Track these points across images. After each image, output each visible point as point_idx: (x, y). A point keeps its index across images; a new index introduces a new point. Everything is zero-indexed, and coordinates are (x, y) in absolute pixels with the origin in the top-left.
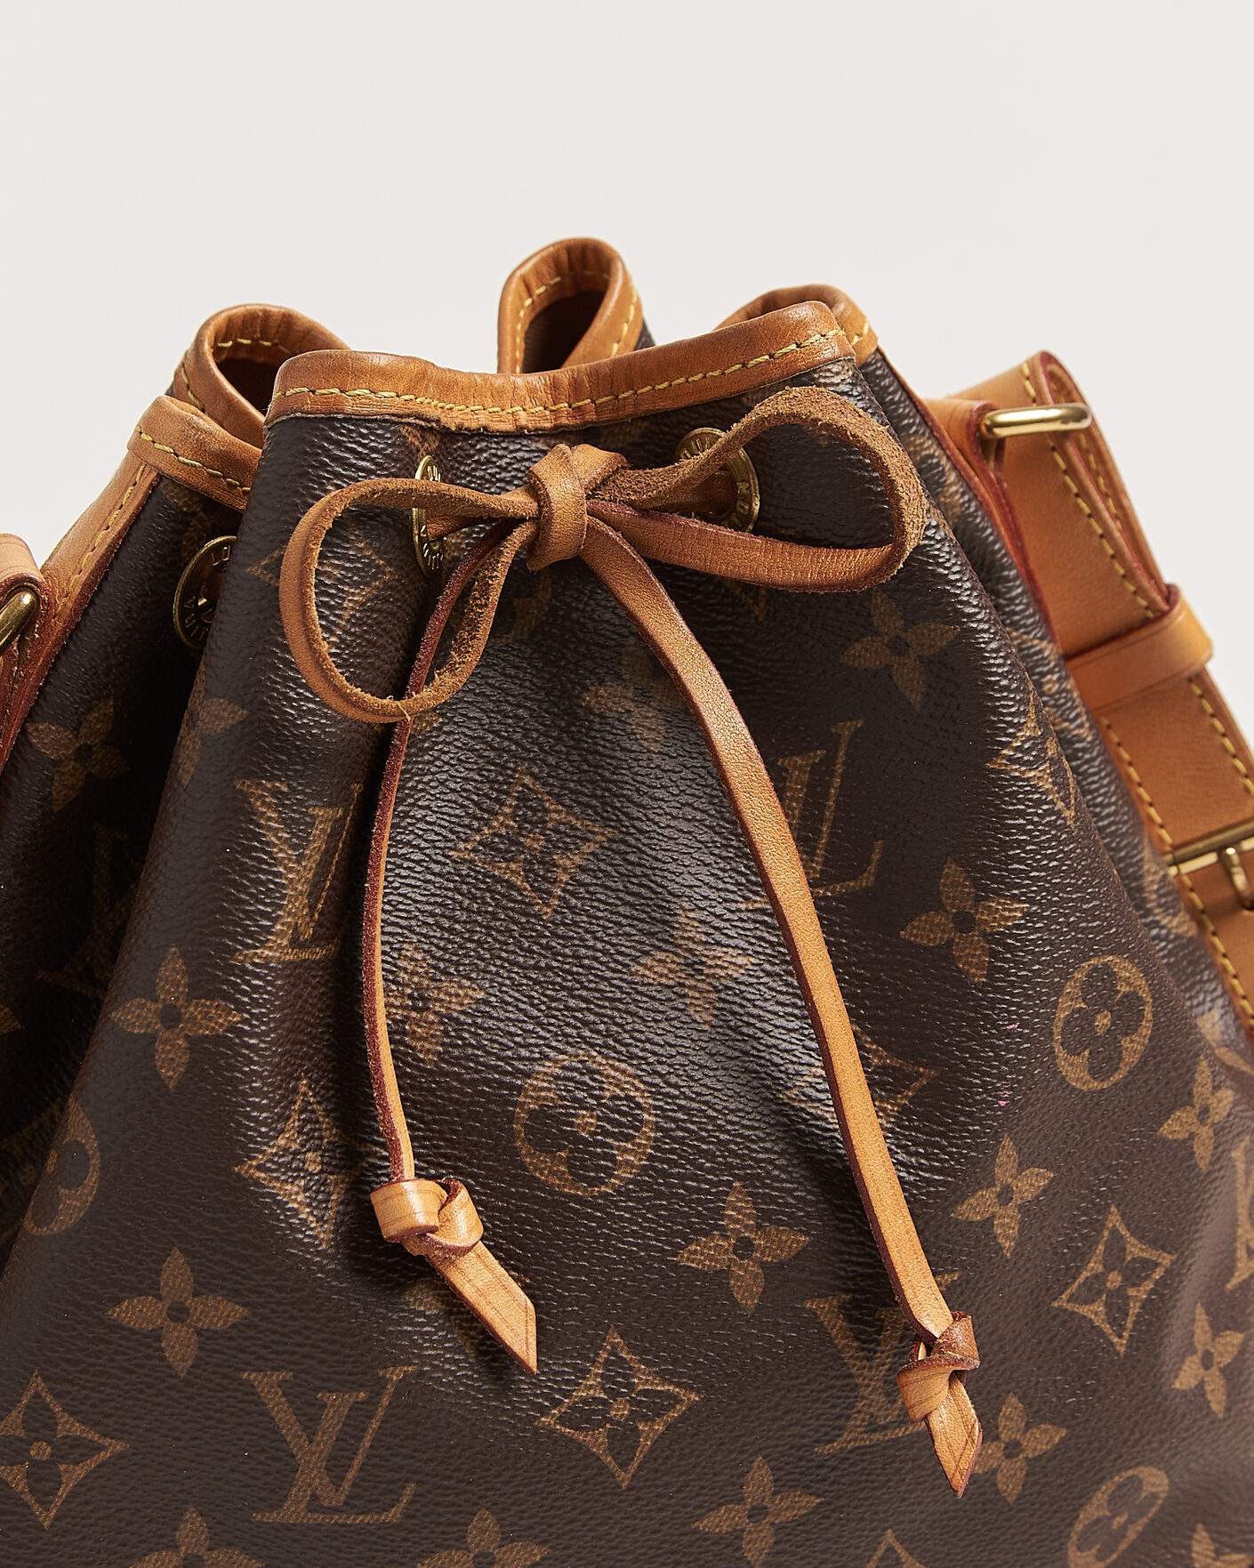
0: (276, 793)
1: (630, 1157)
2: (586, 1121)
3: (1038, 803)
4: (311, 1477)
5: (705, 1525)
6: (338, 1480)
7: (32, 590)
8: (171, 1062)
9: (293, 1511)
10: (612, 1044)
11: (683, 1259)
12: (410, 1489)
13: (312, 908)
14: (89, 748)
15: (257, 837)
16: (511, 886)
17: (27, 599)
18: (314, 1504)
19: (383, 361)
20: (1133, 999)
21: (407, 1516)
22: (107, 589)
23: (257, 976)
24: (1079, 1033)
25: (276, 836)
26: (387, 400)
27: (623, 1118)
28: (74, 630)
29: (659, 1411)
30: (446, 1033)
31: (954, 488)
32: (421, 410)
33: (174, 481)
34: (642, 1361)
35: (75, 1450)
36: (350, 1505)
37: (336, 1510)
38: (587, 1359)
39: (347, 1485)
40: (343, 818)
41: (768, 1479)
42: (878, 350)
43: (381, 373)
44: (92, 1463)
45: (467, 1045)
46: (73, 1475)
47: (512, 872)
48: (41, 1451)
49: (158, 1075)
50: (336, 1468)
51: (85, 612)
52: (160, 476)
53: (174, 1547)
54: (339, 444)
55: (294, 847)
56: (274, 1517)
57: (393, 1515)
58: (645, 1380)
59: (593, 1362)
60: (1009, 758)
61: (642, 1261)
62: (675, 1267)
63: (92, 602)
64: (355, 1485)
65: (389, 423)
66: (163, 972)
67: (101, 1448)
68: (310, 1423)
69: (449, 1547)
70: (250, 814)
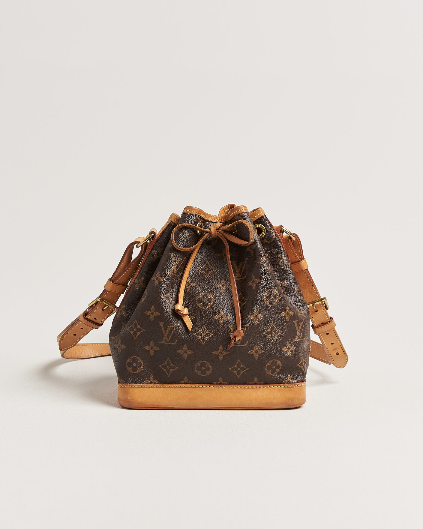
0: (174, 255)
1: (209, 305)
2: (205, 300)
3: (264, 268)
4: (165, 337)
5: (213, 353)
6: (168, 338)
7: (154, 234)
8: (156, 284)
9: (163, 342)
10: (210, 293)
11: (214, 318)
12: (177, 340)
13: (176, 270)
14: (159, 254)
15: (171, 259)
16: (203, 274)
17: (153, 234)
18: (166, 341)
19: (195, 208)
20: (276, 295)
21: (176, 344)
22: (163, 234)
23: (168, 275)
24: (268, 298)
25: (173, 260)
26: (195, 212)
27: (209, 301)
28: (159, 239)
29: (208, 336)
30: (190, 288)
31: (274, 235)
32: (200, 215)
33: (173, 222)
34: (207, 329)
35: (139, 330)
36: (169, 342)
37: (168, 342)
38: (200, 328)
39: (169, 339)
40: (182, 260)
41: (222, 348)
42: (265, 215)
43: (195, 209)
44: (141, 332)
45: (193, 290)
46: (139, 333)
47: (204, 273)
48: (135, 330)
49: (154, 285)
50: (168, 336)
51: (160, 237)
52: (171, 221)
53: (150, 345)
54: (188, 217)
55: (175, 262)
56: (161, 342)
57: (175, 344)
58: (207, 331)
59: (201, 328)
60: (261, 262)
61: (209, 317)
62: (213, 318)
63: (161, 236)
64: (170, 339)
65: (196, 215)
66: (157, 273)
67: (142, 330)
68: (166, 330)
69: (181, 349)
70: (170, 257)
